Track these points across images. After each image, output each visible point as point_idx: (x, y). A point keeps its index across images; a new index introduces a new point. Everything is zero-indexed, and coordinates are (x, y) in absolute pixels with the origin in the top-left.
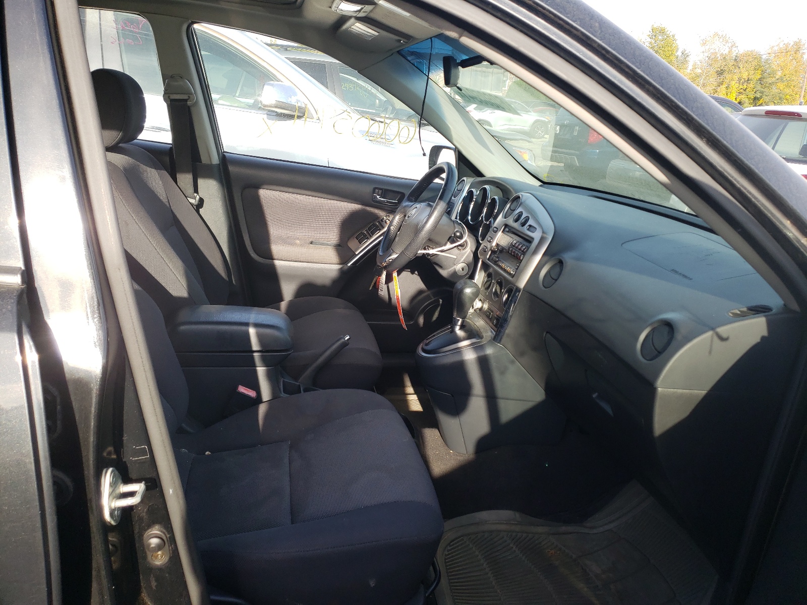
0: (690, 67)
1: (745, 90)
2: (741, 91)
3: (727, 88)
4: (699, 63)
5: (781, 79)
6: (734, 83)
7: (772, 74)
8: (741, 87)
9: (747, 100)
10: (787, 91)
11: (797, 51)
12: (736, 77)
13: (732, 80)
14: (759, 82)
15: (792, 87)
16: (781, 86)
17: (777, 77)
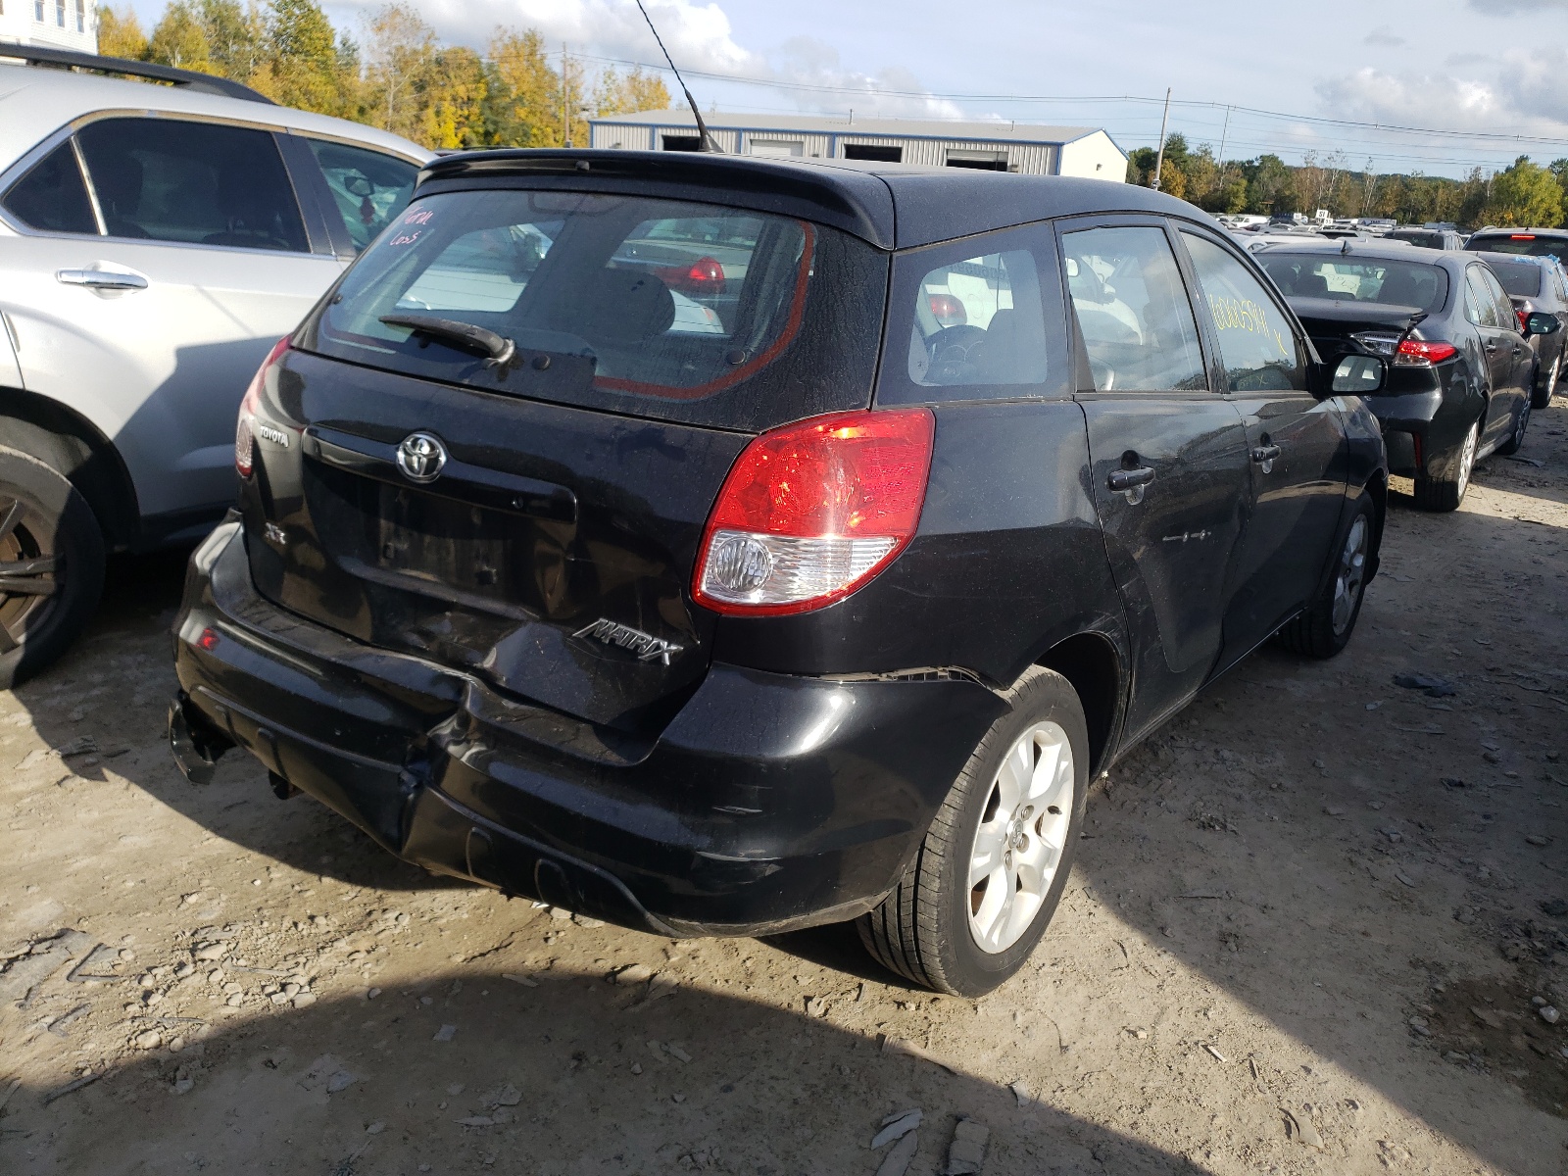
0: (363, 73)
1: (467, 118)
2: (462, 119)
3: (438, 113)
4: (377, 65)
5: (520, 99)
6: (446, 104)
7: (504, 90)
8: (460, 112)
9: (474, 137)
10: (532, 120)
11: (532, 53)
12: (447, 95)
13: (442, 99)
14: (487, 104)
15: (539, 114)
16: (522, 112)
17: (513, 96)
